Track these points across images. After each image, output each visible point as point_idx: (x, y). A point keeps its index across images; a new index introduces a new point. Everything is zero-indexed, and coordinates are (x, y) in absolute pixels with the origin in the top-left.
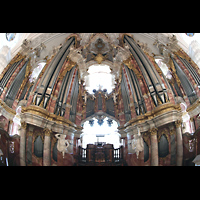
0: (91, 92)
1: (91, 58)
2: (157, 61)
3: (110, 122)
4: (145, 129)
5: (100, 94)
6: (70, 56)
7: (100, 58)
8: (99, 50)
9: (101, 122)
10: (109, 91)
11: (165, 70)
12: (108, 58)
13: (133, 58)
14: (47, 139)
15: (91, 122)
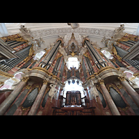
0: (69, 68)
1: (69, 54)
2: (102, 52)
3: (78, 82)
4: (96, 82)
6: (60, 50)
7: (73, 54)
8: (73, 49)
10: (77, 68)
12: (77, 54)
14: (44, 86)
15: (69, 82)
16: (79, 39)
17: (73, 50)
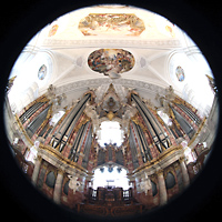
0: (102, 145)
1: (104, 115)
2: (159, 113)
3: (119, 170)
4: (152, 172)
5: (110, 148)
6: (86, 111)
7: (111, 115)
8: (111, 107)
9: (111, 170)
10: (119, 145)
11: (166, 119)
12: (118, 116)
13: (139, 114)
14: (60, 176)
15: (102, 170)
16: (122, 92)
17: (111, 109)
